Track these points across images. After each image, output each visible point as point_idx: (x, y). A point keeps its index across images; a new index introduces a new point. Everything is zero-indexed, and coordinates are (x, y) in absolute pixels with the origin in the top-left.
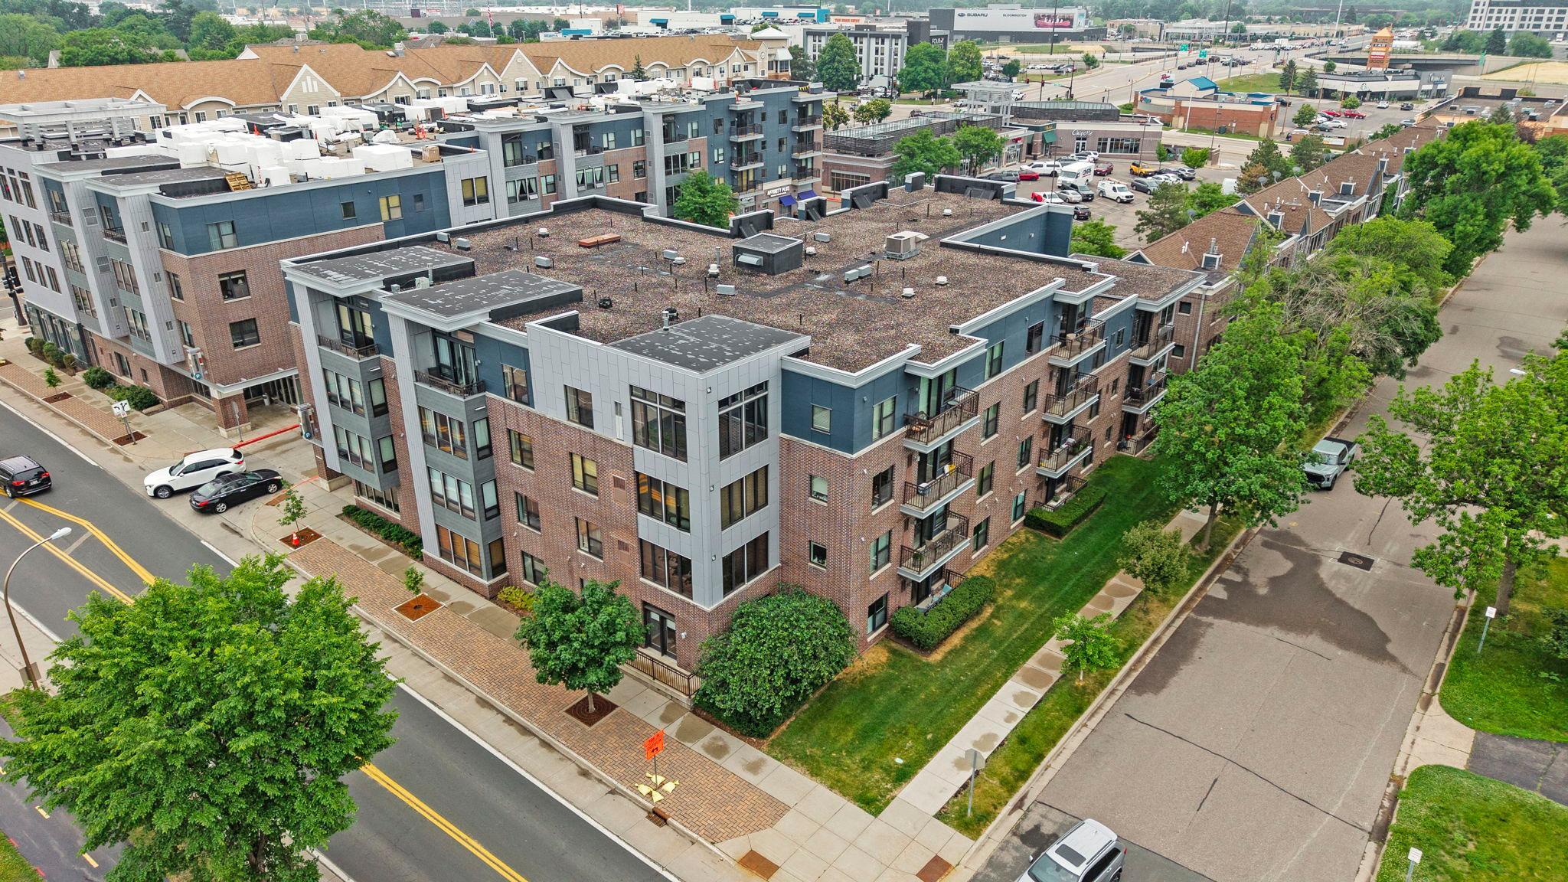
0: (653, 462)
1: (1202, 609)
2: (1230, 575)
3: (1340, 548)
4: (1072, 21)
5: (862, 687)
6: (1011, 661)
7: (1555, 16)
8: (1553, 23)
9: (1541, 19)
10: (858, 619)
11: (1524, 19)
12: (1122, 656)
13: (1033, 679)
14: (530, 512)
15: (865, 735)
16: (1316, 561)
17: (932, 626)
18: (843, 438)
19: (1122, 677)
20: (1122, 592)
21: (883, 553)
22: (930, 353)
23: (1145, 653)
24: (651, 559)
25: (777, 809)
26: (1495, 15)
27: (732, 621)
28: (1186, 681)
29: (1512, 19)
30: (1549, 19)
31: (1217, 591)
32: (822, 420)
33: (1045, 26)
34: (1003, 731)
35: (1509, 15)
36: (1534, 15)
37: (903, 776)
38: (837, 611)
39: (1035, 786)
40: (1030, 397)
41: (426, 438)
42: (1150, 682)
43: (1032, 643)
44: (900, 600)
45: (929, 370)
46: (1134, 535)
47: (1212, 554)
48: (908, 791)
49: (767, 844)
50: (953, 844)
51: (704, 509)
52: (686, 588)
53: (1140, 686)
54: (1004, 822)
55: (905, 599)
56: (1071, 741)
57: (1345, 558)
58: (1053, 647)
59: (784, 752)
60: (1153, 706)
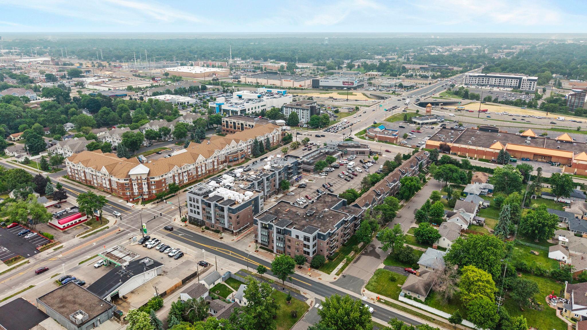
0: (306, 243)
1: (362, 255)
2: (365, 250)
3: (379, 246)
4: (353, 83)
5: (326, 264)
6: (341, 261)
7: (487, 80)
8: (487, 82)
9: (483, 81)
10: (325, 257)
11: (479, 80)
12: (352, 260)
13: (343, 263)
14: (289, 247)
15: (327, 268)
16: (375, 248)
17: (333, 258)
18: (324, 239)
19: (352, 262)
20: (353, 253)
21: (328, 250)
22: (331, 230)
23: (355, 259)
24: (305, 252)
25: (321, 275)
26: (471, 79)
27: (314, 258)
28: (359, 262)
29: (476, 81)
30: (486, 81)
31: (364, 252)
32: (322, 238)
33: (346, 85)
34: (340, 267)
35: (475, 80)
36: (482, 80)
37: (331, 272)
38: (324, 257)
39: (344, 272)
40: (342, 231)
41: (277, 239)
42: (355, 262)
43: (343, 259)
44: (329, 255)
45: (332, 232)
46: (353, 247)
47: (364, 248)
48: (332, 273)
49: (320, 277)
50: (336, 276)
51: (311, 247)
52: (309, 255)
53: (354, 263)
54: (341, 275)
55: (330, 255)
56: (347, 268)
57: (379, 248)
58: (345, 259)
59: (320, 270)
60: (355, 265)
